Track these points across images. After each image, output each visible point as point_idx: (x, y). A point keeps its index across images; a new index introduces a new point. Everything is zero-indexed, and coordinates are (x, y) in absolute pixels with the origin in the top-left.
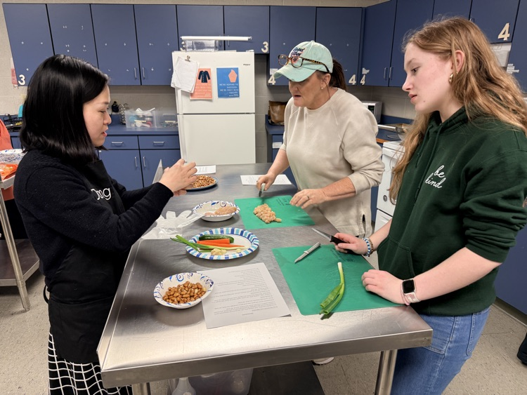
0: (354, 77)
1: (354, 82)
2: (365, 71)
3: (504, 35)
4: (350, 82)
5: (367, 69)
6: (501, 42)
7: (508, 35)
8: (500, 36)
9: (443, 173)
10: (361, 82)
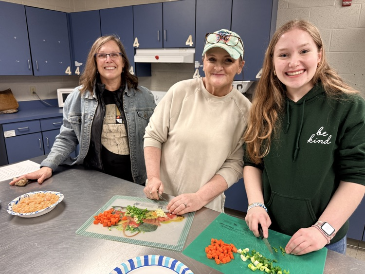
0: (69, 68)
1: (70, 73)
2: (77, 64)
3: (189, 42)
4: (66, 72)
5: (79, 62)
6: (188, 47)
7: (192, 43)
8: (187, 43)
9: (326, 132)
10: (76, 72)
